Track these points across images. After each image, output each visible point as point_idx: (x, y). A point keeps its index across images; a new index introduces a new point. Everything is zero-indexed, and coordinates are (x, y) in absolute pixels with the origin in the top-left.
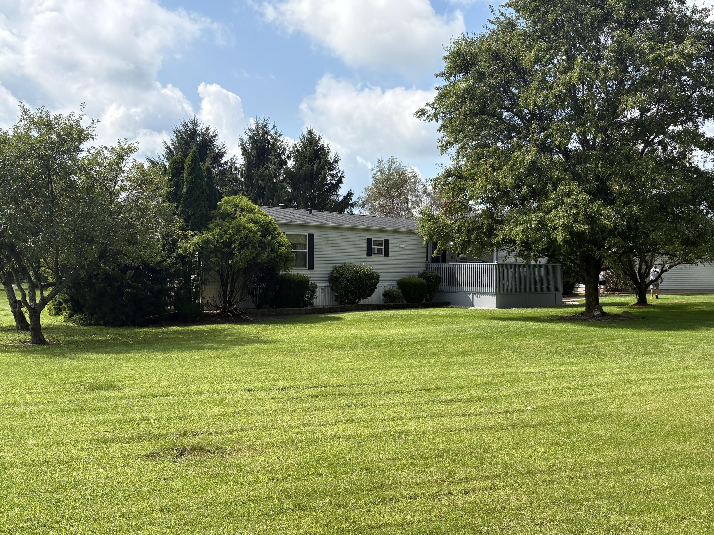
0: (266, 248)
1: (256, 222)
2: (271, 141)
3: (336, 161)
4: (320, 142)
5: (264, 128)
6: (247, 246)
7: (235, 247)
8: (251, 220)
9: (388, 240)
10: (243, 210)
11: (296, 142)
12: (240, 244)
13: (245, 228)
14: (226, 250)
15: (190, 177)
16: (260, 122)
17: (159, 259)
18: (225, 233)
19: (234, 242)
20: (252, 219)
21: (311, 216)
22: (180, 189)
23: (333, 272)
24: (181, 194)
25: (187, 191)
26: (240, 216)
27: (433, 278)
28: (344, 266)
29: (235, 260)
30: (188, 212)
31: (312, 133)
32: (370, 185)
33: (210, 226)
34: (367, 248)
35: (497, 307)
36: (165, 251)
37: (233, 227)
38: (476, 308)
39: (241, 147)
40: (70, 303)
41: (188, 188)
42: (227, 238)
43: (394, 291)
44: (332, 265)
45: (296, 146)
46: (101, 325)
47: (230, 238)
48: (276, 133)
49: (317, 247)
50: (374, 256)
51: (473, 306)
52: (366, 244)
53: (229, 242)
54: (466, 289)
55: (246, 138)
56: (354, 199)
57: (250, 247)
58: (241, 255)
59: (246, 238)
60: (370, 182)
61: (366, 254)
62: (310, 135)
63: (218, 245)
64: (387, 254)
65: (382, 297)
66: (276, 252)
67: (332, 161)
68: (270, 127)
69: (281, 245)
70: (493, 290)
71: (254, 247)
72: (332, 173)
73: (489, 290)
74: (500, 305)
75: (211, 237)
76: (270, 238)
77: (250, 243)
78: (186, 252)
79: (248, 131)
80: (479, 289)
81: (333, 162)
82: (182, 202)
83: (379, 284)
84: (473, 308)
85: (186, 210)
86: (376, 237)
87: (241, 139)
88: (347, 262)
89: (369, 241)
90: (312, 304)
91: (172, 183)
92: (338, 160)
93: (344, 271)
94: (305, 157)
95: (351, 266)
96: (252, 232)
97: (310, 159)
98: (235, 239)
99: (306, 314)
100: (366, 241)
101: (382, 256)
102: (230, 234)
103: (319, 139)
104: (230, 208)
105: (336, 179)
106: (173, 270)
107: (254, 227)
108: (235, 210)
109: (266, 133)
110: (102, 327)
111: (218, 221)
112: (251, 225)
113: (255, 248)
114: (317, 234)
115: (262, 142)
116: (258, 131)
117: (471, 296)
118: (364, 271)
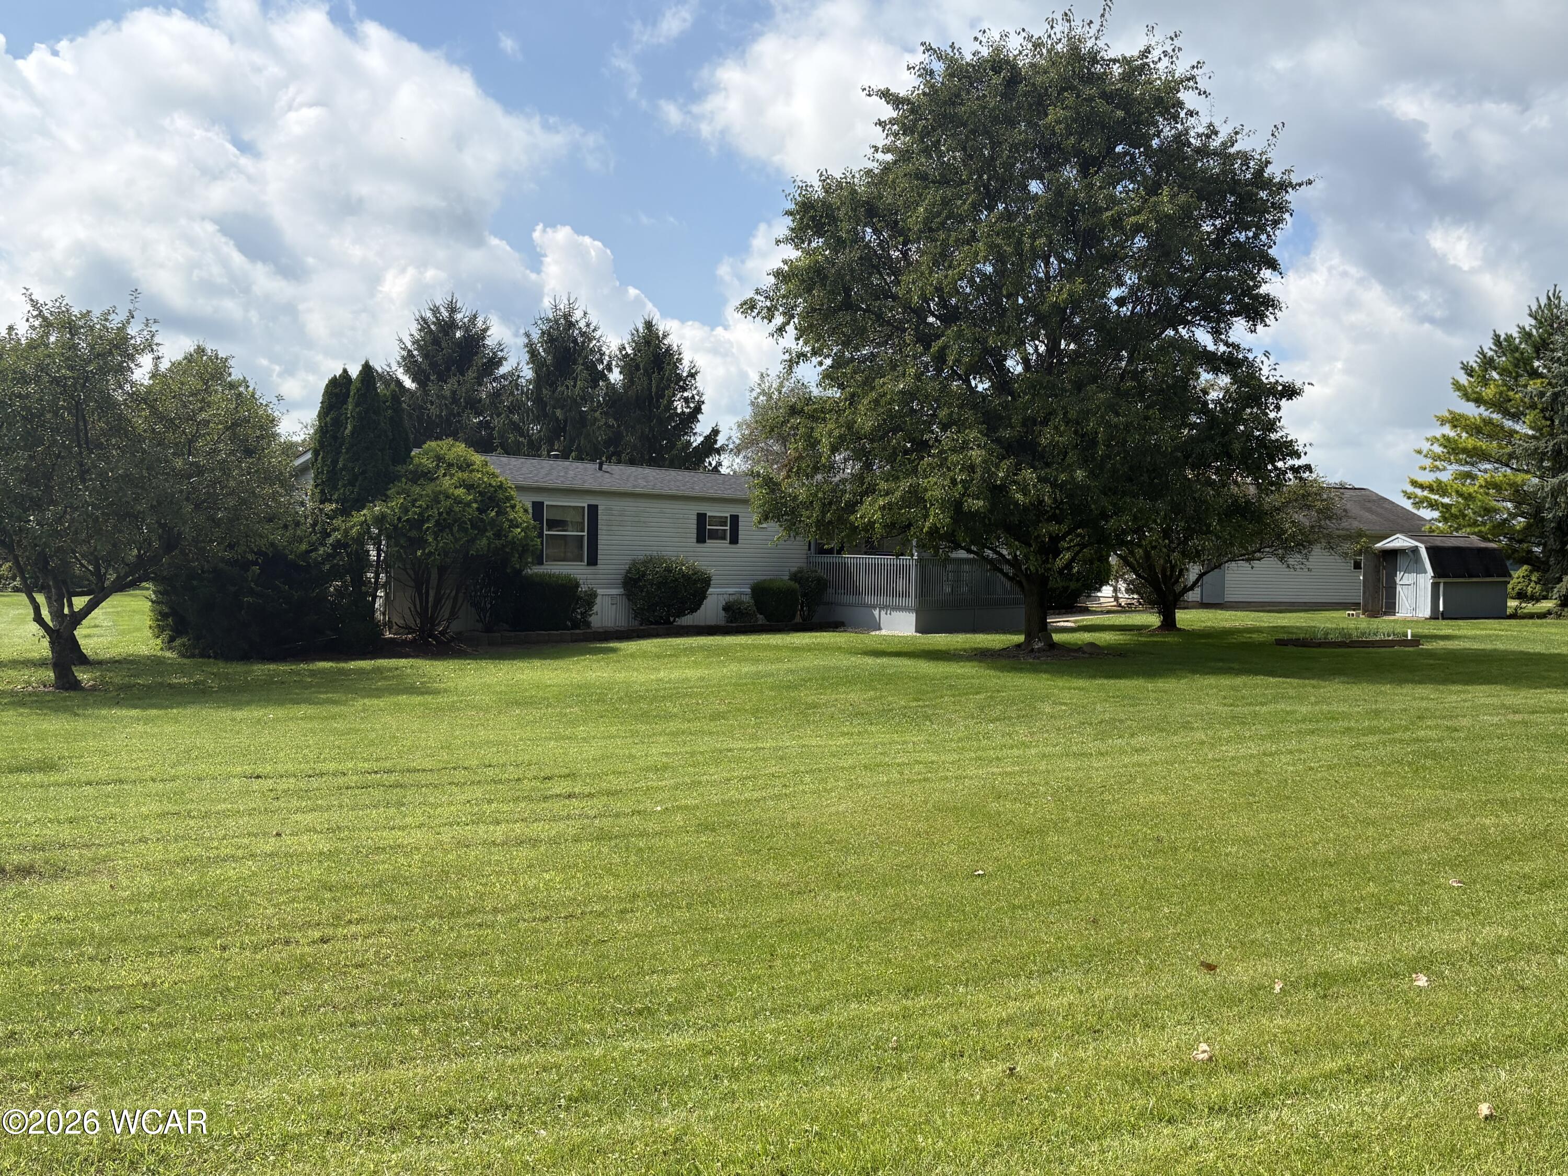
0: (486, 530)
1: (469, 487)
2: (580, 340)
3: (692, 375)
4: (666, 342)
5: (567, 316)
6: (450, 527)
7: (428, 527)
8: (463, 484)
9: (738, 516)
10: (450, 465)
11: (625, 342)
12: (437, 523)
13: (448, 497)
14: (414, 534)
15: (358, 410)
16: (562, 307)
17: (304, 547)
18: (413, 506)
19: (428, 520)
20: (464, 481)
21: (600, 474)
22: (342, 429)
23: (629, 571)
24: (343, 437)
25: (353, 433)
26: (445, 475)
27: (812, 582)
28: (649, 561)
29: (427, 551)
30: (353, 468)
31: (652, 326)
32: (748, 417)
33: (389, 492)
34: (697, 529)
35: (917, 631)
36: (316, 534)
37: (427, 495)
38: (883, 632)
39: (526, 349)
40: (170, 620)
41: (354, 427)
42: (415, 513)
43: (742, 603)
44: (630, 558)
45: (624, 348)
46: (209, 657)
47: (420, 514)
48: (588, 325)
49: (605, 528)
50: (710, 543)
51: (880, 629)
52: (695, 522)
53: (418, 520)
54: (869, 600)
55: (536, 335)
56: (721, 440)
57: (455, 529)
58: (438, 542)
59: (448, 513)
60: (747, 413)
61: (695, 540)
62: (647, 328)
63: (400, 525)
64: (734, 540)
65: (723, 613)
66: (505, 536)
67: (685, 374)
68: (577, 315)
69: (514, 524)
70: (911, 601)
71: (463, 529)
72: (686, 394)
73: (903, 602)
74: (923, 628)
75: (389, 511)
76: (493, 514)
77: (455, 521)
78: (346, 536)
79: (539, 322)
80: (887, 600)
81: (687, 376)
82: (344, 451)
83: (710, 590)
84: (877, 633)
85: (350, 465)
86: (713, 511)
87: (527, 335)
88: (655, 553)
89: (701, 518)
90: (588, 625)
91: (328, 419)
92: (696, 373)
93: (647, 568)
94: (637, 368)
95: (661, 560)
96: (460, 502)
97: (646, 370)
98: (428, 516)
99: (576, 641)
100: (695, 517)
101: (725, 543)
102: (420, 506)
103: (665, 336)
104: (428, 463)
105: (692, 405)
106: (327, 567)
107: (465, 494)
108: (438, 465)
109: (571, 325)
110: (212, 660)
111: (403, 484)
112: (460, 491)
113: (466, 530)
114: (603, 505)
115: (564, 341)
116: (556, 321)
117: (876, 613)
118: (681, 569)
